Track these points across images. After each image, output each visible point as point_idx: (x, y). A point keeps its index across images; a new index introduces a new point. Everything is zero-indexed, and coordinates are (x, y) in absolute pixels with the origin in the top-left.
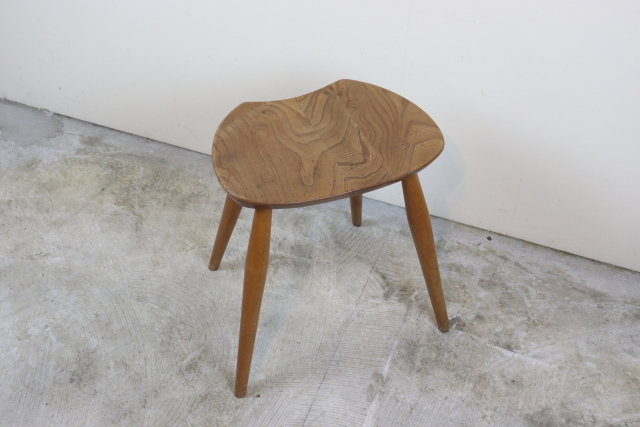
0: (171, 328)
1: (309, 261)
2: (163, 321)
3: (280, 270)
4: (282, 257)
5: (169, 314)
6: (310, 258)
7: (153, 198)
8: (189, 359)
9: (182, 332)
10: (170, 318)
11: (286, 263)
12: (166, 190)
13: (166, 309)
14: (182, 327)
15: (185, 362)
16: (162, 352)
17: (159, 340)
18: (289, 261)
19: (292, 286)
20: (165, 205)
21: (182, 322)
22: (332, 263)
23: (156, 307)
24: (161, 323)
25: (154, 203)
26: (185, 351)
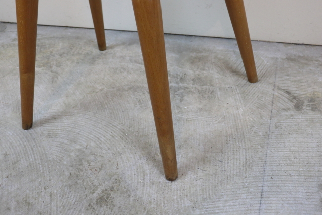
0: (80, 160)
1: (211, 88)
2: (73, 154)
3: (185, 98)
4: (185, 88)
5: (78, 147)
6: (212, 85)
7: (68, 60)
8: (99, 191)
9: (92, 163)
10: (79, 150)
11: (190, 91)
12: (79, 54)
13: (75, 142)
14: (92, 157)
15: (95, 195)
16: (70, 186)
17: (67, 173)
18: (192, 90)
19: (201, 110)
20: (78, 63)
21: (92, 153)
22: (234, 87)
23: (66, 142)
24: (70, 156)
25: (69, 63)
26: (96, 182)
